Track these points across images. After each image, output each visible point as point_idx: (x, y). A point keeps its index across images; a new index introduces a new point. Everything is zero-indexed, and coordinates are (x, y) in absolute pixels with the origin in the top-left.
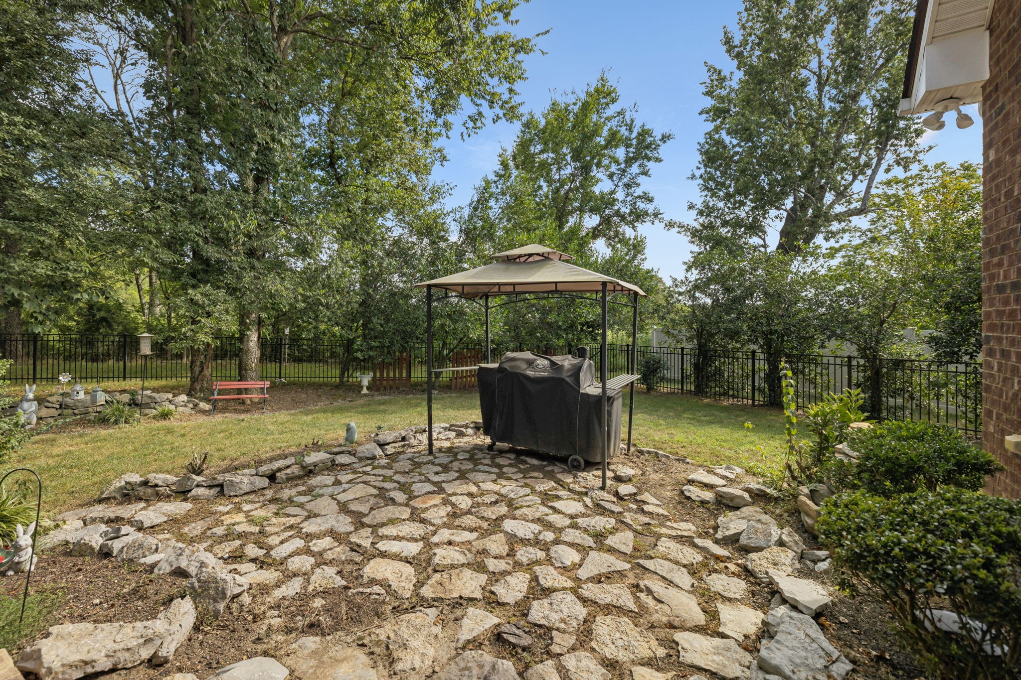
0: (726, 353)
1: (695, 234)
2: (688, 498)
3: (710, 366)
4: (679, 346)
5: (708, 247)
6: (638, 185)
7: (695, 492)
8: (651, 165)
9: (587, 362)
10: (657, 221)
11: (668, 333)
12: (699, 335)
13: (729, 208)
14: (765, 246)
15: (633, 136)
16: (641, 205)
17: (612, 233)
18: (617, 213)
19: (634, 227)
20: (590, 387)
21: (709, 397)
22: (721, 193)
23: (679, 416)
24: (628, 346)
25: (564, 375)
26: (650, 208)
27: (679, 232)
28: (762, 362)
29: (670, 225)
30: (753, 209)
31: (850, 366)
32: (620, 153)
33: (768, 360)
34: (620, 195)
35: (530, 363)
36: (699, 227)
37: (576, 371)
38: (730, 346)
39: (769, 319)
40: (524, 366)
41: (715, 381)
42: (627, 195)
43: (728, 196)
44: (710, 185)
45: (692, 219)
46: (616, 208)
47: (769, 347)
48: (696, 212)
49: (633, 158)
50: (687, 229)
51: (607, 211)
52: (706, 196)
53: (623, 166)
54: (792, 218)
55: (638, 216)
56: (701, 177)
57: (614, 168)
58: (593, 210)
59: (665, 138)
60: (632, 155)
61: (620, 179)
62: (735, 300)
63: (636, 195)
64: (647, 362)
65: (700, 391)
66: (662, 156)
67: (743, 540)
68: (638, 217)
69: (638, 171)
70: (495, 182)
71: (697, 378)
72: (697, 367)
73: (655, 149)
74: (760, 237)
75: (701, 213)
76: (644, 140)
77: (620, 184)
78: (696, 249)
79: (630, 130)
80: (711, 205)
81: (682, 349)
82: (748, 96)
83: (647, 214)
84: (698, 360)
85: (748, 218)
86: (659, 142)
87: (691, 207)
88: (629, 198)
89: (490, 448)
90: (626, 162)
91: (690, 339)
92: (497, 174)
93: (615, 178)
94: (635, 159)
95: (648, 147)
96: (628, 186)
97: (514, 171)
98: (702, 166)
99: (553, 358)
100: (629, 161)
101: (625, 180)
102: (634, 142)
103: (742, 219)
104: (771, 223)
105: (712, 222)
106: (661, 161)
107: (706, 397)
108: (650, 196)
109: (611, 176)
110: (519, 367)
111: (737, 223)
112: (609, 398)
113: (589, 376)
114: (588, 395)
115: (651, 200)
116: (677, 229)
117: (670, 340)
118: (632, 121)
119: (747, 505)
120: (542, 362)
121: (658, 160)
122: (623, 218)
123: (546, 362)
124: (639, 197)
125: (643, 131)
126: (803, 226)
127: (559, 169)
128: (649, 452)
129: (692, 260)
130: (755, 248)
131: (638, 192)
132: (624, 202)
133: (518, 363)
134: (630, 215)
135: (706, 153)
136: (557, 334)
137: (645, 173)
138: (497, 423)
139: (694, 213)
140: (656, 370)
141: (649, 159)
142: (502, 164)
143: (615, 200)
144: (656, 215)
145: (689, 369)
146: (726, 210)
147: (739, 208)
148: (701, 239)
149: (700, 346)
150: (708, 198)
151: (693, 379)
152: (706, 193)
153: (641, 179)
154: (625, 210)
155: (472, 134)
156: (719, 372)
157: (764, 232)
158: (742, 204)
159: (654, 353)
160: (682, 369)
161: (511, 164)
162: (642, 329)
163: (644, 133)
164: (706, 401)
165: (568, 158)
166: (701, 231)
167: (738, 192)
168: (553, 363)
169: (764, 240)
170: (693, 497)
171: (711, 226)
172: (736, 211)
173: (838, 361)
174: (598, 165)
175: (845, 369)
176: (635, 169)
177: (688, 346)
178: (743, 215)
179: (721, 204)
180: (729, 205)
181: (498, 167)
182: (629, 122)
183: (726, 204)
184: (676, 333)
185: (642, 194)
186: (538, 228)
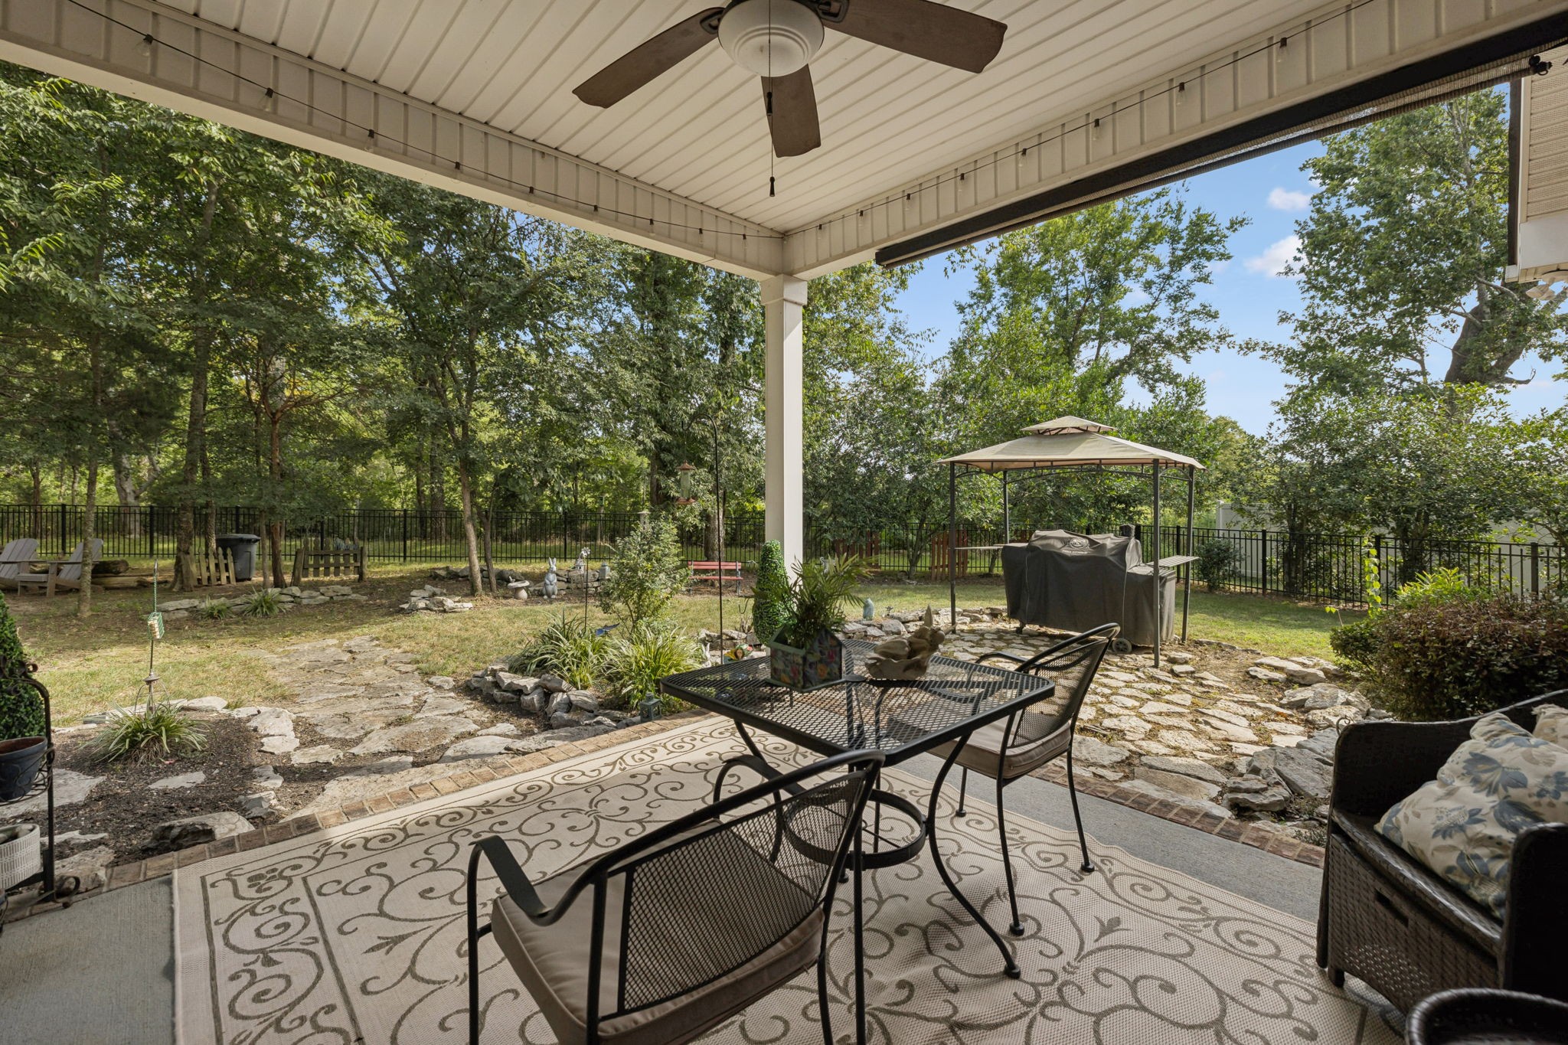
0: (1334, 539)
1: (1293, 360)
2: (1254, 677)
3: (1309, 557)
4: (1259, 528)
5: (1315, 379)
6: (1192, 296)
7: (1262, 673)
8: (1213, 267)
9: (1133, 541)
10: (1223, 347)
11: (1241, 510)
12: (1292, 513)
13: (1354, 315)
14: (1424, 373)
15: (1183, 226)
16: (1197, 324)
17: (1150, 367)
18: (1159, 338)
19: (1187, 359)
20: (1136, 566)
21: (1307, 600)
22: (1340, 293)
23: (1256, 619)
24: (1178, 528)
25: (1107, 554)
26: (1213, 328)
27: (1263, 357)
28: (1391, 552)
29: (1249, 347)
30: (1399, 316)
31: (1535, 558)
32: (1163, 251)
33: (1403, 549)
34: (1163, 310)
35: (1066, 542)
36: (1299, 348)
37: (1122, 550)
38: (1342, 530)
39: (1403, 492)
40: (1058, 544)
41: (1317, 577)
42: (1175, 310)
43: (1354, 297)
44: (1320, 284)
45: (1288, 338)
46: (1156, 331)
47: (1405, 530)
48: (1293, 326)
49: (1183, 258)
50: (1278, 352)
51: (1142, 337)
52: (1313, 297)
53: (1166, 270)
54: (1474, 326)
55: (1193, 340)
56: (1303, 270)
57: (1151, 273)
58: (1121, 335)
59: (1234, 225)
60: (1180, 253)
61: (1162, 290)
62: (1347, 465)
63: (1188, 309)
64: (1208, 551)
65: (1292, 590)
66: (1230, 251)
67: (1308, 704)
68: (1193, 342)
69: (1192, 276)
70: (971, 306)
71: (1288, 573)
72: (1288, 559)
73: (1219, 242)
74: (1414, 359)
75: (1303, 327)
76: (1200, 232)
77: (1163, 296)
78: (1295, 380)
79: (1178, 219)
80: (1319, 312)
81: (1264, 533)
82: (1386, 143)
83: (1208, 338)
84: (1290, 548)
85: (1391, 328)
86: (1226, 232)
87: (1285, 318)
88: (1178, 315)
89: (1019, 631)
90: (1172, 263)
91: (1277, 519)
92: (973, 295)
93: (1154, 289)
94: (1187, 258)
95: (1208, 239)
96: (1176, 299)
97: (997, 287)
98: (1304, 255)
99: (1092, 537)
100: (1176, 263)
101: (1171, 291)
102: (1184, 234)
103: (1380, 332)
104: (1436, 336)
105: (1322, 340)
106: (1229, 258)
107: (1303, 599)
108: (1213, 310)
109: (1148, 285)
110: (1053, 546)
111: (1369, 339)
112: (1161, 578)
113: (1136, 557)
114: (1135, 575)
115: (1214, 316)
116: (1260, 353)
117: (1244, 521)
118: (1181, 206)
119: (1320, 681)
120: (1078, 541)
121: (1225, 257)
122: (1168, 345)
123: (1085, 541)
124: (1195, 312)
125: (1198, 219)
126: (1497, 338)
127: (1066, 283)
128: (1209, 643)
129: (1289, 398)
130: (1403, 377)
131: (1194, 305)
132: (1171, 320)
133: (1051, 542)
134: (1179, 340)
135: (1311, 235)
136: (1077, 512)
137: (1204, 279)
138: (1027, 604)
139: (1289, 327)
140: (1222, 561)
141: (1209, 258)
142: (980, 281)
143: (1154, 320)
144: (1222, 338)
145: (1274, 561)
146: (1350, 318)
147: (1373, 314)
148: (1302, 367)
149: (1292, 528)
150: (1317, 301)
151: (1280, 576)
152: (1312, 293)
153: (1196, 288)
154: (1172, 333)
155: (958, 269)
156: (1324, 566)
157: (1421, 352)
158: (1378, 307)
159: (1220, 537)
160: (1264, 561)
161: (992, 277)
162: (1200, 504)
163: (1200, 220)
164: (1301, 604)
165: (1081, 265)
166: (1305, 355)
167: (1371, 291)
168: (1092, 542)
169: (1421, 362)
170: (1260, 676)
171: (1322, 346)
172: (1369, 320)
173: (1516, 550)
174: (1127, 272)
175: (1528, 562)
176: (1186, 272)
177: (1273, 528)
178: (1382, 324)
179: (1341, 310)
180: (1355, 310)
181: (974, 286)
182: (1175, 207)
183: (1350, 309)
184: (1253, 510)
185: (1199, 308)
186: (1048, 378)
